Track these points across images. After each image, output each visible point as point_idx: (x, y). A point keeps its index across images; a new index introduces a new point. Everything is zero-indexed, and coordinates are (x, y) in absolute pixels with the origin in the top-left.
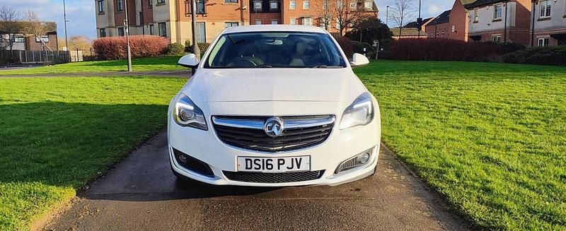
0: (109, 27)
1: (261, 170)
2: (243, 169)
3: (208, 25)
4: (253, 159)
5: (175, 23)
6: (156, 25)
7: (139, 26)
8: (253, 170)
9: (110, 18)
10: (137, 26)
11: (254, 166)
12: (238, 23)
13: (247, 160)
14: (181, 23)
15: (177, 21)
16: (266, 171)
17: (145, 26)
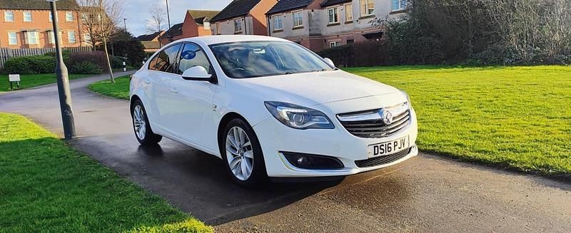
1: (384, 154)
2: (372, 156)
4: (379, 145)
8: (379, 155)
11: (380, 151)
13: (375, 147)
16: (388, 153)
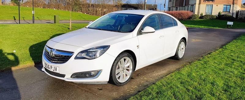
0: (172, 7)
1: (47, 69)
3: (214, 6)
4: (46, 64)
5: (198, 5)
6: (190, 6)
7: (184, 6)
9: (173, 3)
10: (183, 6)
12: (230, 5)
14: (201, 5)
15: (199, 4)
17: (186, 7)
